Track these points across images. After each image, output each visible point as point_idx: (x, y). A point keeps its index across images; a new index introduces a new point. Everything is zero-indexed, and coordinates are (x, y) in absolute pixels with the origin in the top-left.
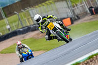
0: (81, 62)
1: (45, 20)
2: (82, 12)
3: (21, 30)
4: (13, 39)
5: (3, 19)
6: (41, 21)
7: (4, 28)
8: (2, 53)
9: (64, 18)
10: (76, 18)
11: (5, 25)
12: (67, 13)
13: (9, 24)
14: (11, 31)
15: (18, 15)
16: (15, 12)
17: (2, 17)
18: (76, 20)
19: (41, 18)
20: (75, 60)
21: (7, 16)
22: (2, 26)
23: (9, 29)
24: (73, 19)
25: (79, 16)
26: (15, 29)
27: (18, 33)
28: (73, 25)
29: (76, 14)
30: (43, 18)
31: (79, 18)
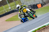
0: (47, 25)
1: (22, 8)
2: (47, 1)
3: (16, 9)
4: (12, 14)
5: (7, 4)
6: (20, 8)
7: (8, 9)
8: (7, 21)
9: (38, 4)
10: (44, 4)
11: (8, 7)
12: (39, 1)
13: (10, 7)
14: (11, 10)
15: (15, 2)
16: (13, 1)
17: (7, 3)
18: (44, 5)
19: (20, 6)
20: (43, 24)
21: (9, 3)
22: (7, 8)
23: (10, 9)
24: (42, 4)
25: (45, 3)
26: (13, 9)
27: (15, 11)
28: (42, 7)
29: (44, 2)
30: (21, 7)
31: (45, 4)
